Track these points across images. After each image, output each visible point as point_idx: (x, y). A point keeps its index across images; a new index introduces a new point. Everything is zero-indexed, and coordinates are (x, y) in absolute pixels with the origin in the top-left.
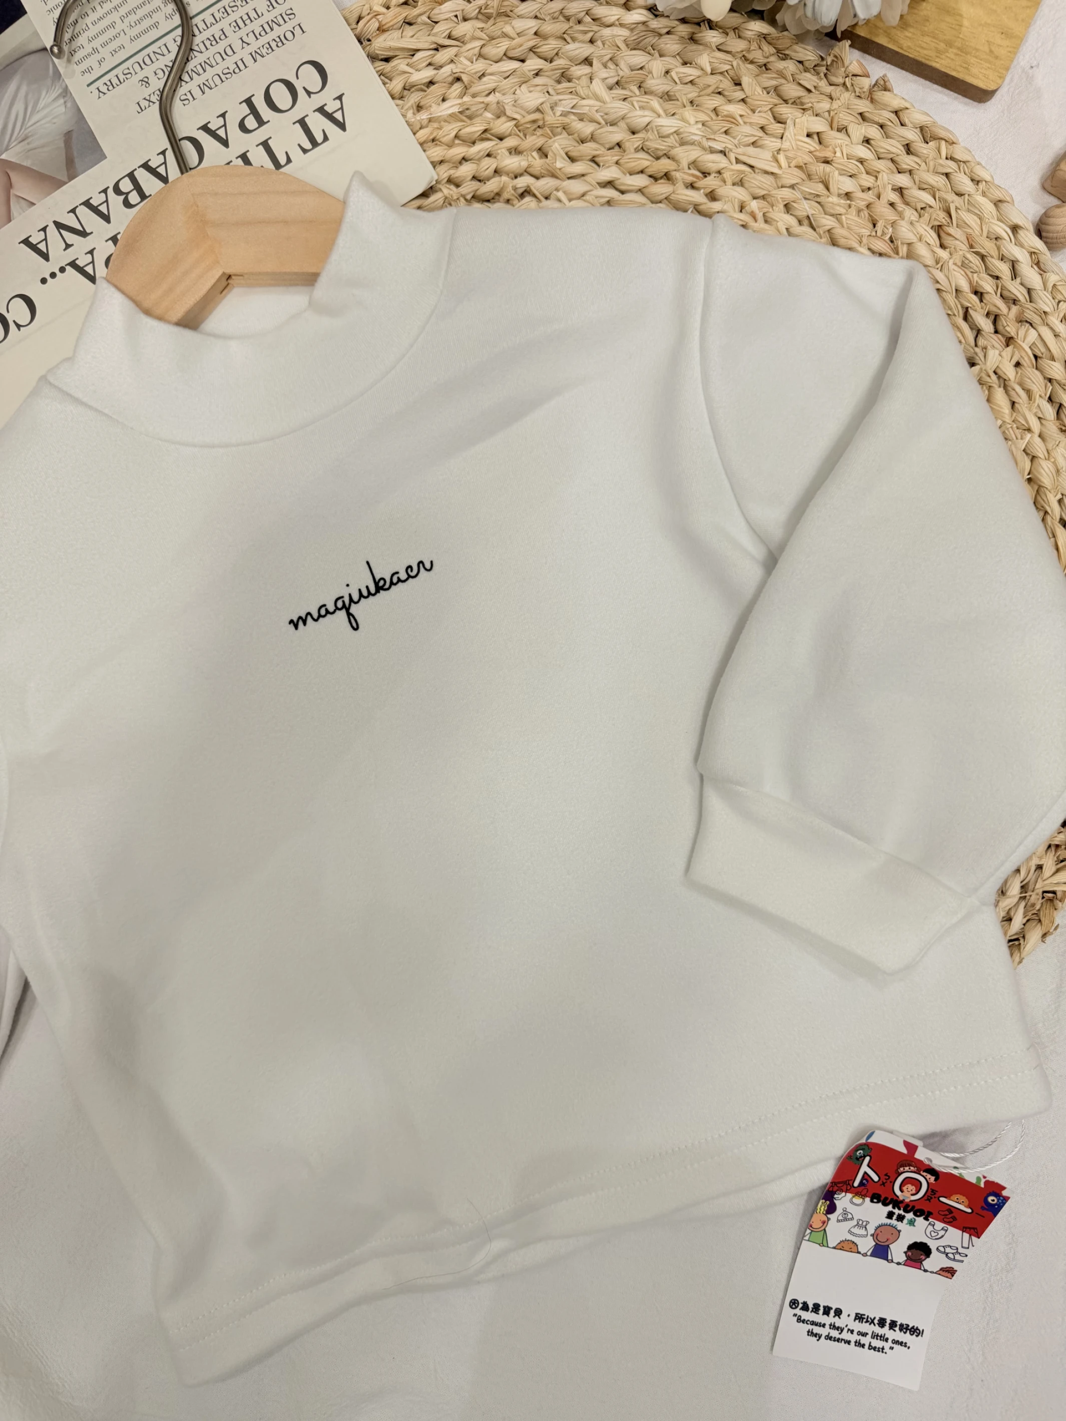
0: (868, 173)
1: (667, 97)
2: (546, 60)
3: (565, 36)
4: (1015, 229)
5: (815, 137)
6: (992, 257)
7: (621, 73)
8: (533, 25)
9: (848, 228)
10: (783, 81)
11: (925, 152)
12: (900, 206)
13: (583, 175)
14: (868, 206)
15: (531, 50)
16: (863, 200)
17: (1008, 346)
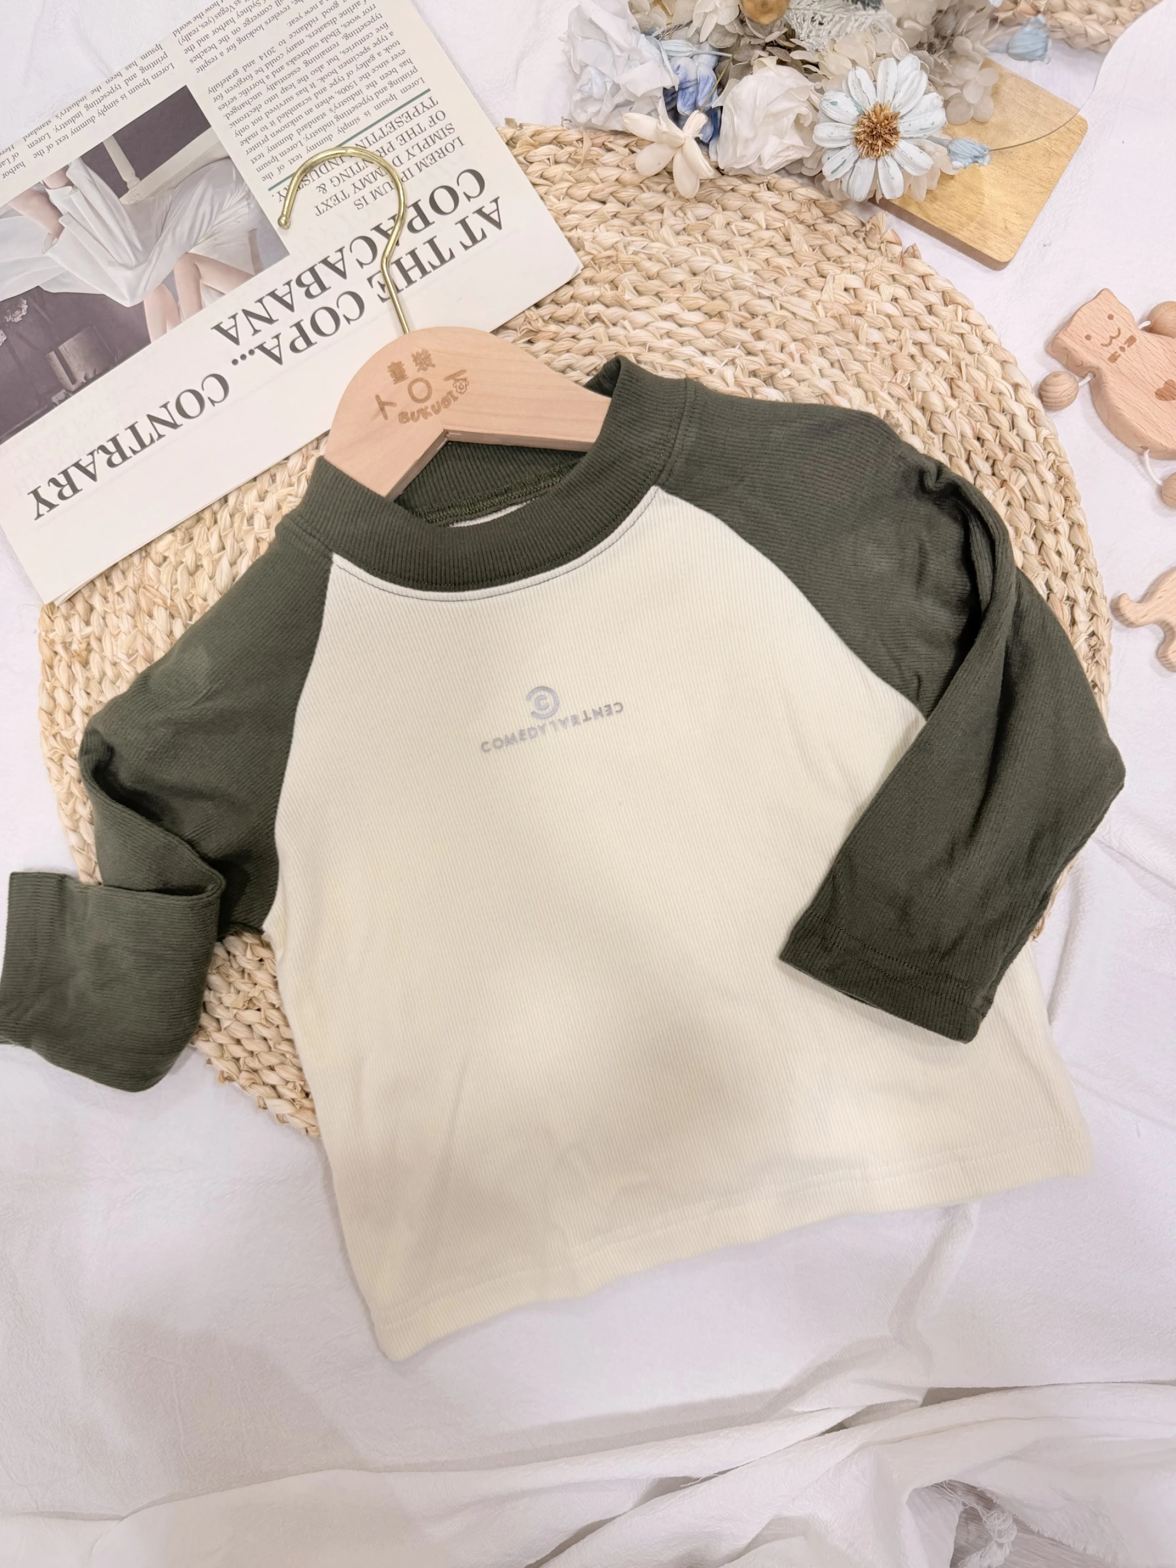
0: (894, 327)
1: (727, 245)
2: (624, 204)
3: (642, 185)
4: (1016, 387)
5: (852, 291)
6: (994, 410)
7: (688, 222)
8: (615, 173)
9: (873, 374)
10: (826, 241)
11: (944, 314)
12: (919, 358)
13: (647, 308)
14: (892, 356)
15: (611, 194)
16: (888, 351)
17: (1002, 487)
